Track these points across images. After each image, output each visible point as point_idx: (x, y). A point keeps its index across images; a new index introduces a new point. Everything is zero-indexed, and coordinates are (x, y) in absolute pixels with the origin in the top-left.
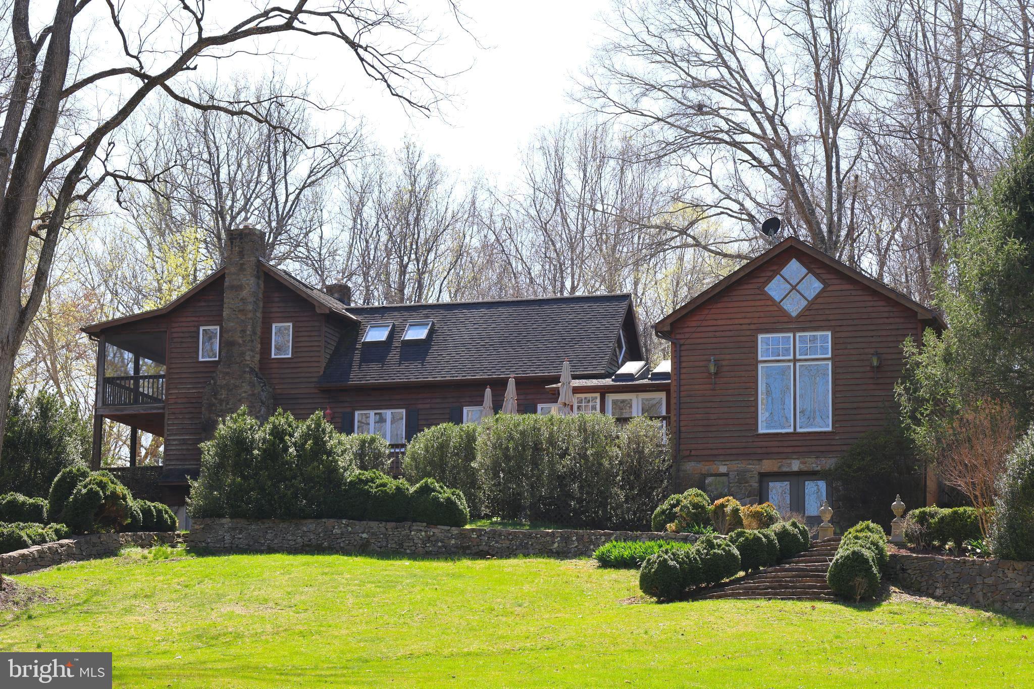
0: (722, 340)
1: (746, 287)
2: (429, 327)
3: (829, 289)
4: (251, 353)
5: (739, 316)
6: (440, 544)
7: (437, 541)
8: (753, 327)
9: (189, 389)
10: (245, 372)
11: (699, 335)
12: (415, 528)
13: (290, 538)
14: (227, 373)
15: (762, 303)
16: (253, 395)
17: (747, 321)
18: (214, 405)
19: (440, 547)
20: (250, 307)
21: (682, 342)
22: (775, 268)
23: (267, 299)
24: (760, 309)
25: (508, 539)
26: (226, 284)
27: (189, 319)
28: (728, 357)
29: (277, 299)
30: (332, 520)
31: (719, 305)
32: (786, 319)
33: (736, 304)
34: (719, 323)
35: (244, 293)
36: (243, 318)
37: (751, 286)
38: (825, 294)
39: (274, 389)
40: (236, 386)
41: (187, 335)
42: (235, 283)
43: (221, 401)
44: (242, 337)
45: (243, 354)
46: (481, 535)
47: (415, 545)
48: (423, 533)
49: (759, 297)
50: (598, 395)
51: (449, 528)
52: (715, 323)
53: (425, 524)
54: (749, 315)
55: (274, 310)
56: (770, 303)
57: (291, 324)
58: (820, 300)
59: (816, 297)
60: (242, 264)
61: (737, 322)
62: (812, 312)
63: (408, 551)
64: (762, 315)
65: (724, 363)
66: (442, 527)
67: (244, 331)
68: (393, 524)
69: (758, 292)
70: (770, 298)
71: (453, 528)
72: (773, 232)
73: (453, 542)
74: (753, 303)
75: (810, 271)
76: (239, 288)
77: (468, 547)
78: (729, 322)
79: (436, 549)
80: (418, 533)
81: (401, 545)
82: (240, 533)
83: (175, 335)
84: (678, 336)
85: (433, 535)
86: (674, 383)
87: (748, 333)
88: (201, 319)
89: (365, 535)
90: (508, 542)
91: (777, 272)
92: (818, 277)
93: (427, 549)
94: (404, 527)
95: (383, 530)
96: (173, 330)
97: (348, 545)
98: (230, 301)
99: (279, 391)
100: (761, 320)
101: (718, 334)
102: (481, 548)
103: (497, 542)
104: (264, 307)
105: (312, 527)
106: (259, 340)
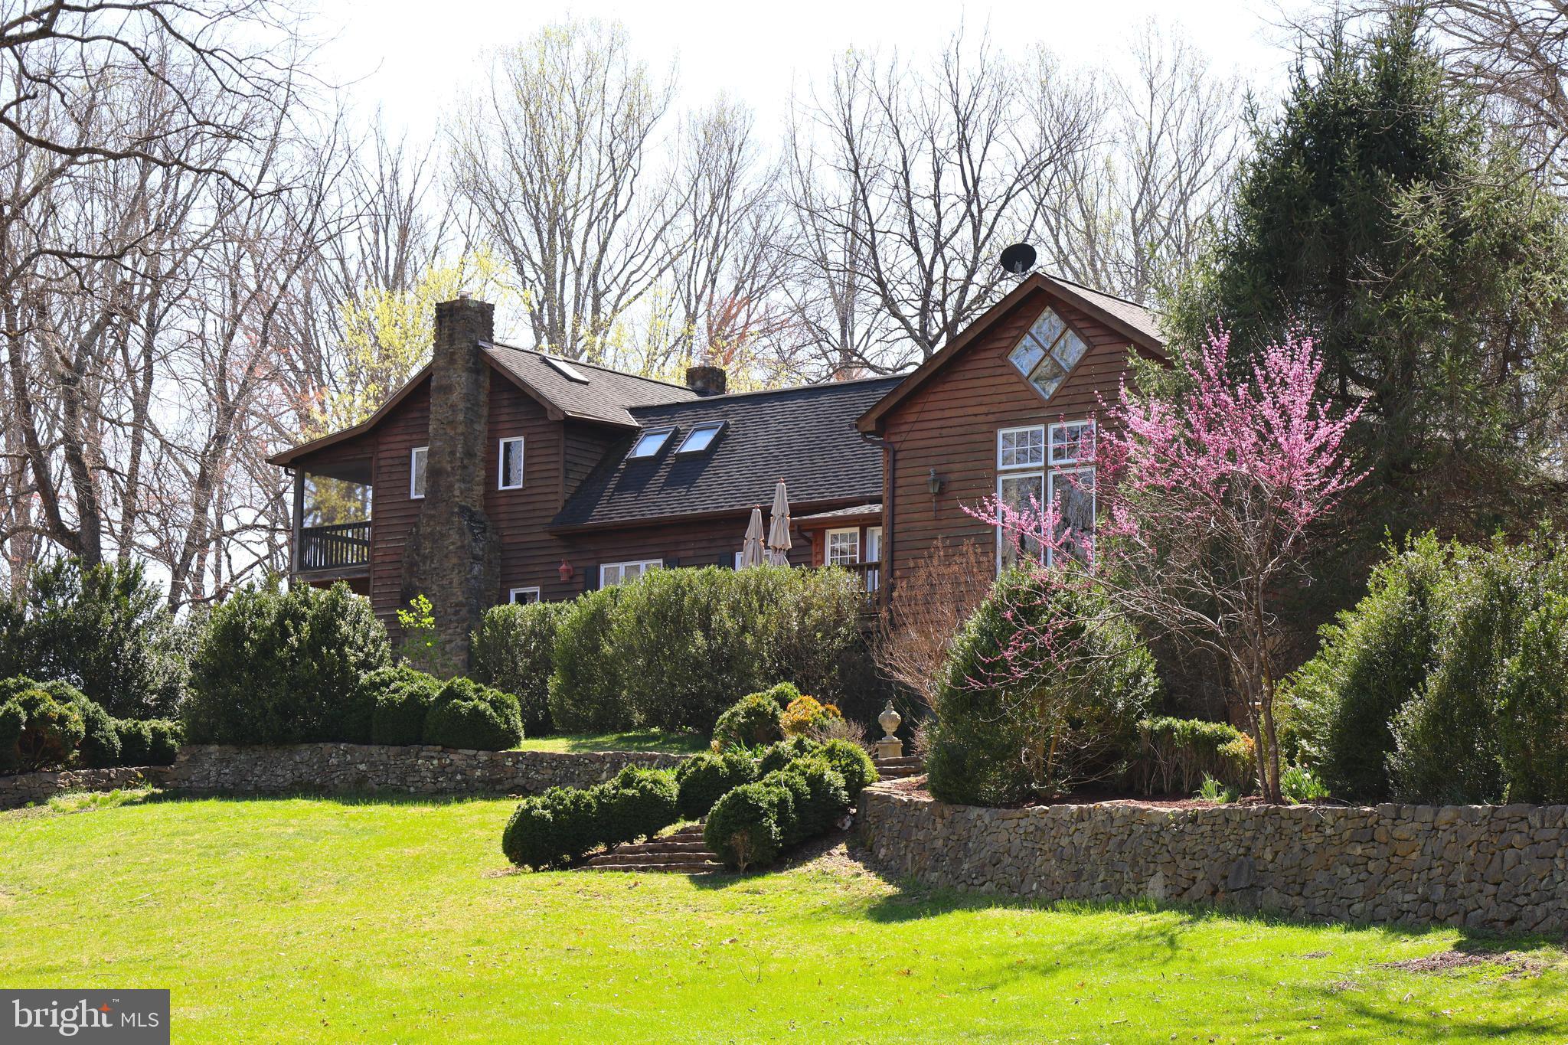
0: (951, 441)
1: (983, 355)
2: (716, 432)
3: (1096, 351)
4: (463, 486)
5: (973, 401)
6: (459, 777)
7: (454, 773)
8: (991, 418)
9: (399, 541)
10: (452, 513)
11: (919, 435)
12: (424, 754)
13: (279, 772)
14: (432, 517)
15: (1004, 380)
16: (463, 547)
17: (984, 409)
18: (416, 564)
19: (458, 782)
20: (461, 417)
21: (897, 446)
22: (1021, 324)
23: (493, 403)
24: (1000, 390)
25: (552, 768)
26: (433, 384)
27: (399, 438)
28: (958, 467)
29: (505, 403)
30: (330, 745)
31: (948, 387)
32: (1034, 404)
33: (970, 384)
34: (947, 413)
35: (455, 397)
36: (452, 433)
37: (989, 354)
38: (1088, 361)
39: (502, 536)
40: (442, 535)
41: (397, 461)
42: (444, 382)
43: (425, 558)
44: (451, 462)
45: (450, 487)
46: (518, 761)
47: (422, 779)
48: (435, 762)
49: (999, 371)
50: (857, 530)
51: (474, 752)
52: (939, 415)
53: (439, 748)
54: (987, 400)
55: (504, 418)
56: (1014, 379)
57: (521, 439)
58: (1082, 371)
59: (1078, 366)
60: (453, 354)
61: (970, 411)
62: (1072, 391)
63: (412, 789)
64: (1003, 398)
65: (953, 477)
66: (466, 752)
67: (453, 453)
68: (397, 749)
69: (999, 362)
70: (1016, 372)
71: (481, 753)
72: (1020, 267)
73: (478, 773)
74: (991, 381)
75: (1070, 324)
76: (447, 389)
77: (499, 781)
78: (960, 412)
79: (452, 785)
80: (427, 762)
81: (403, 780)
82: (227, 767)
83: (382, 463)
84: (893, 439)
85: (451, 765)
86: (887, 512)
87: (985, 428)
88: (414, 437)
89: (362, 767)
90: (550, 772)
91: (1025, 330)
92: (1079, 332)
93: (438, 785)
94: (409, 753)
95: (384, 757)
96: (381, 455)
97: (342, 782)
98: (437, 409)
99: (507, 540)
100: (1003, 407)
101: (944, 432)
102: (516, 781)
103: (537, 772)
104: (490, 416)
105: (307, 755)
106: (482, 465)
